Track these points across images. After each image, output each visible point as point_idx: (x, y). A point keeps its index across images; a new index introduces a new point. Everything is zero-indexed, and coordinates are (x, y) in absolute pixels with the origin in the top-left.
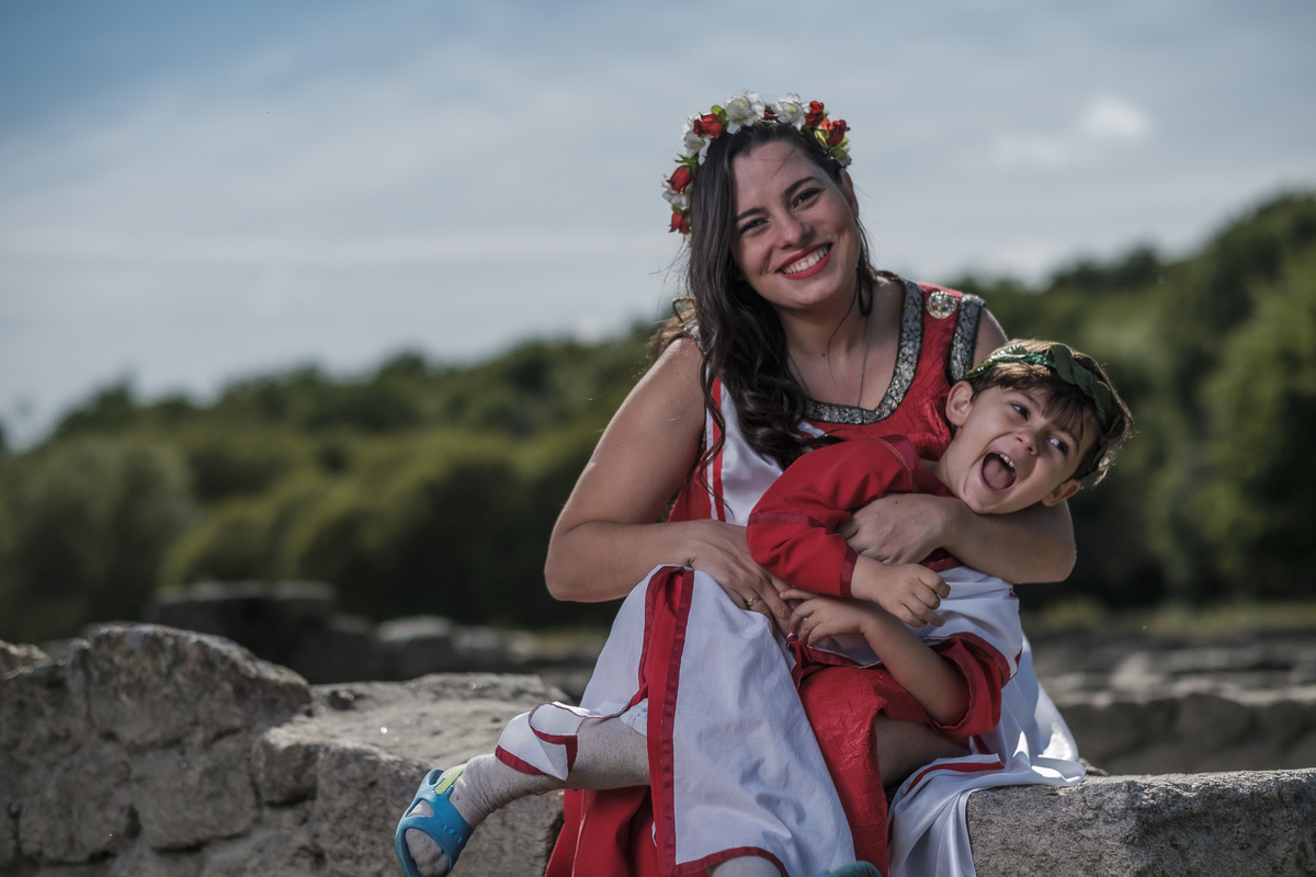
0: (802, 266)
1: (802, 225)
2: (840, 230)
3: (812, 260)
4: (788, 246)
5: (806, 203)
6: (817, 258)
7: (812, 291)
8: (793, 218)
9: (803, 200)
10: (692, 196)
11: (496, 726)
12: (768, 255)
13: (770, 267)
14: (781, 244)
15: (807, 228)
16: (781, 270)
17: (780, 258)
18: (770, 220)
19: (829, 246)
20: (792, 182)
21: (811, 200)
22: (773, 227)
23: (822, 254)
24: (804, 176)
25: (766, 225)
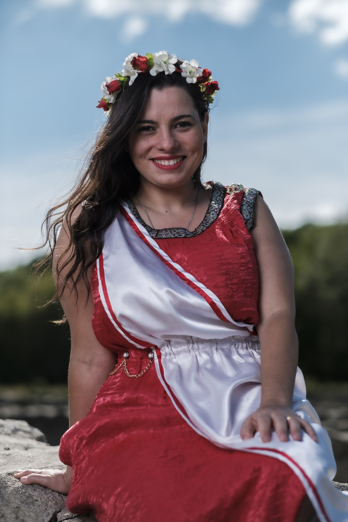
0: (166, 163)
1: (175, 141)
2: (193, 151)
3: (172, 162)
4: (162, 150)
5: (182, 129)
6: (175, 162)
7: (165, 178)
8: (171, 135)
9: (181, 126)
10: (117, 98)
11: (7, 452)
12: (149, 149)
13: (148, 156)
14: (159, 147)
15: (177, 144)
16: (153, 160)
17: (155, 154)
18: (158, 130)
19: (184, 157)
20: (179, 115)
21: (184, 129)
22: (158, 135)
23: (179, 160)
24: (187, 114)
25: (154, 131)
